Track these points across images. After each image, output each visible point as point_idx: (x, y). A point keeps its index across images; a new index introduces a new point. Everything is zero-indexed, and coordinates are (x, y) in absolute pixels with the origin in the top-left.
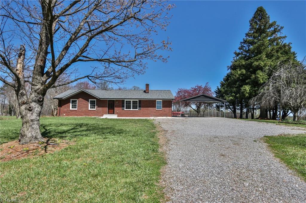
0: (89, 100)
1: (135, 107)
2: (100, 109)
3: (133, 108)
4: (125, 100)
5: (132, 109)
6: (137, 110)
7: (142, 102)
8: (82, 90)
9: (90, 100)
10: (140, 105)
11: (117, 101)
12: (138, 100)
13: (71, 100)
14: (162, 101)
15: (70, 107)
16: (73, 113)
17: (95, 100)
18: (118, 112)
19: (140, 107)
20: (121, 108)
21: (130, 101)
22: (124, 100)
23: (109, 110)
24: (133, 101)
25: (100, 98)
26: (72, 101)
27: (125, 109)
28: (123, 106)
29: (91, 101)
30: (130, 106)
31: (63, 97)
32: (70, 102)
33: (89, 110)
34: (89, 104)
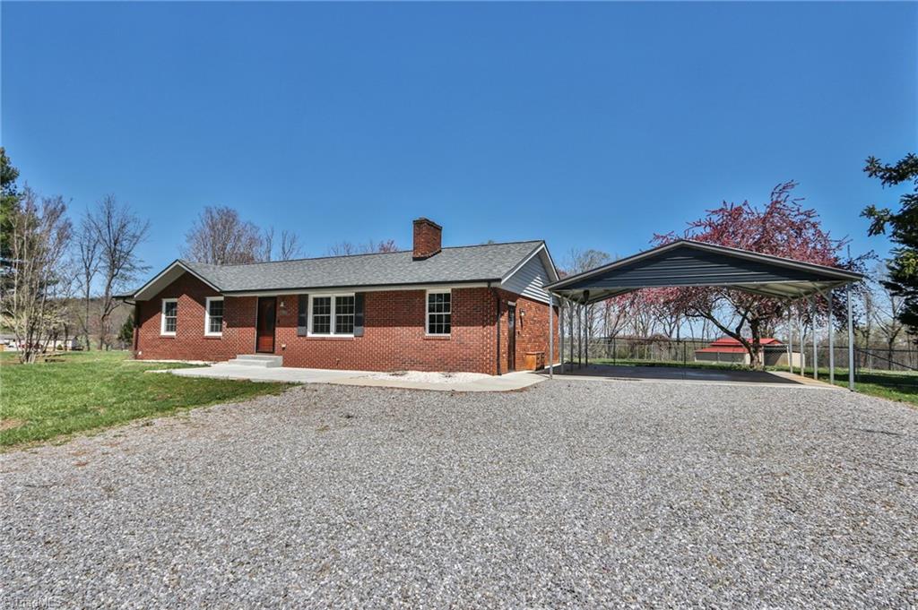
0: (205, 300)
1: (344, 326)
2: (235, 332)
3: (338, 330)
4: (312, 295)
5: (332, 335)
6: (352, 336)
7: (367, 302)
8: (178, 263)
9: (209, 300)
10: (361, 315)
11: (283, 298)
12: (353, 293)
13: (165, 301)
14: (453, 291)
15: (160, 328)
16: (165, 347)
17: (223, 299)
18: (284, 346)
19: (360, 322)
20: (295, 330)
21: (328, 300)
22: (307, 295)
23: (261, 338)
24: (338, 299)
25: (222, 291)
26: (166, 305)
27: (310, 335)
28: (303, 323)
29: (212, 303)
30: (328, 320)
31: (136, 293)
32: (160, 310)
33: (208, 338)
34: (207, 316)
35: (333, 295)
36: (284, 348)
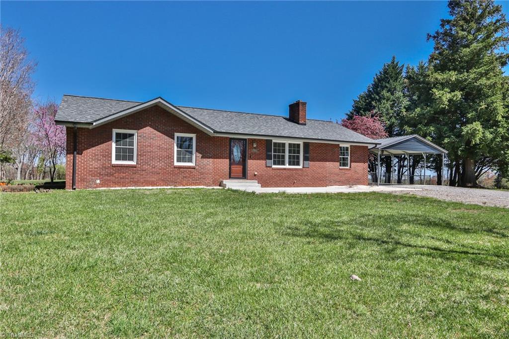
0: (173, 135)
1: (294, 161)
2: (209, 163)
3: (290, 164)
4: (273, 141)
5: (287, 166)
6: (300, 167)
7: (311, 148)
8: (159, 100)
9: (177, 135)
10: (307, 155)
11: (253, 141)
12: (301, 142)
13: (115, 132)
14: (351, 146)
15: (111, 157)
16: (122, 175)
17: (193, 136)
18: (256, 173)
19: (306, 159)
20: (264, 162)
21: (284, 145)
22: (271, 141)
23: (232, 167)
24: (290, 145)
25: (215, 132)
26: (118, 135)
27: (272, 166)
28: (269, 158)
29: (179, 138)
30: (283, 157)
31: (95, 121)
32: (110, 139)
33: (175, 167)
34: (176, 148)
35: (287, 142)
36: (255, 175)
